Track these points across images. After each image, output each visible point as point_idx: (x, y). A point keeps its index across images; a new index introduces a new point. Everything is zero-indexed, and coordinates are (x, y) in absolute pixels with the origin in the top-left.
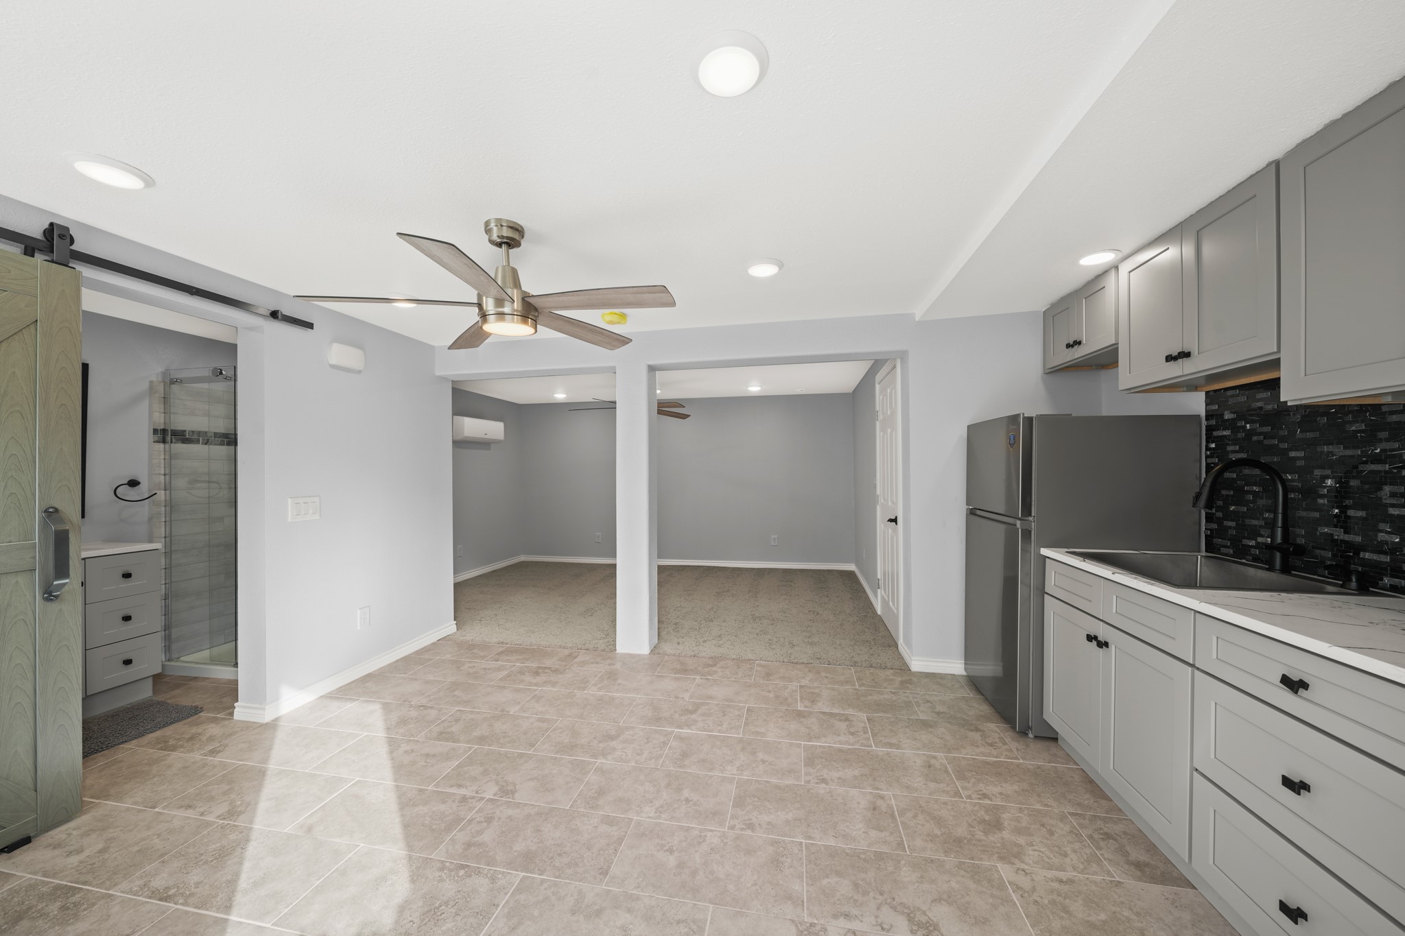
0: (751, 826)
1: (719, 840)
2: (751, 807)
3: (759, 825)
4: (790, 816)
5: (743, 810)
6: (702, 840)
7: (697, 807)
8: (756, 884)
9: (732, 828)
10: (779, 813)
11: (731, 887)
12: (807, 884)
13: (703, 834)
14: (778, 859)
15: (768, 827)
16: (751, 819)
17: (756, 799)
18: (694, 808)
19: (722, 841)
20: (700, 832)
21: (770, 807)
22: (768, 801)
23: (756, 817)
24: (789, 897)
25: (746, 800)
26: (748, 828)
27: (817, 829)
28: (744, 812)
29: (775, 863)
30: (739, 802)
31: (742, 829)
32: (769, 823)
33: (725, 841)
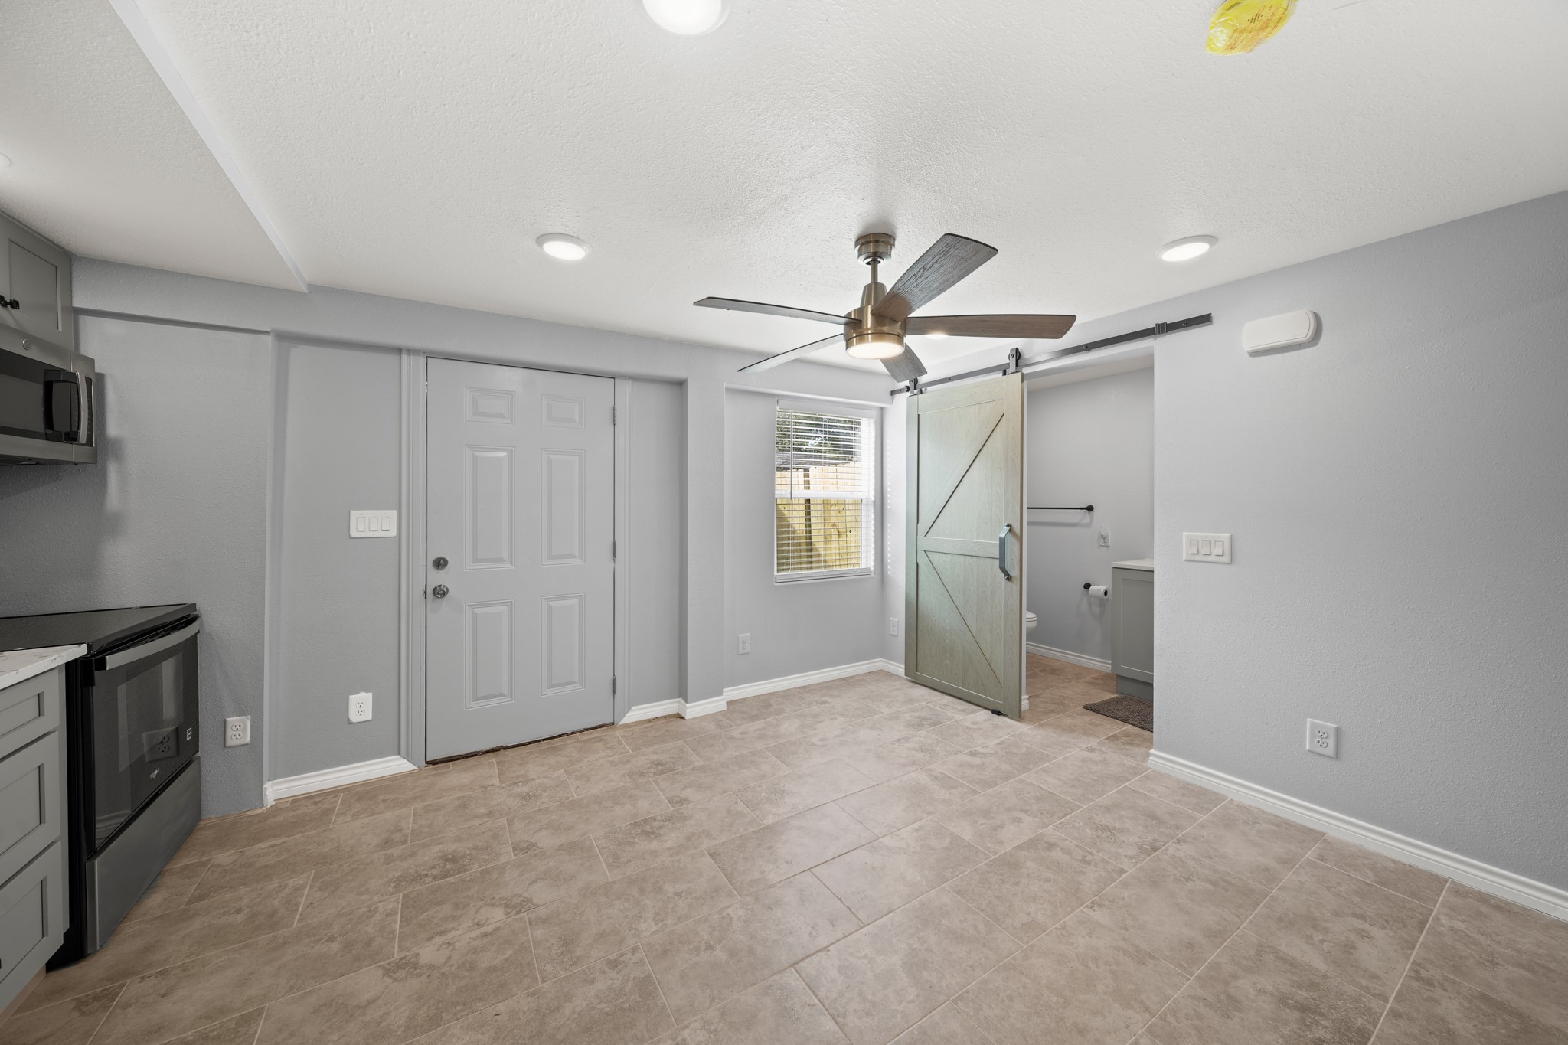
0: (614, 964)
1: (640, 929)
2: (628, 989)
3: (604, 972)
4: (567, 1009)
5: (634, 979)
6: (657, 918)
7: (691, 947)
8: (581, 913)
9: (634, 950)
10: (584, 1004)
11: (603, 900)
12: (529, 941)
13: (661, 924)
14: (566, 947)
15: (592, 976)
16: (618, 973)
17: (626, 1005)
18: (695, 945)
19: (636, 929)
20: (664, 924)
21: (601, 1006)
22: (607, 1014)
23: (613, 979)
24: (545, 921)
25: (640, 996)
26: (615, 961)
27: (524, 1012)
28: (632, 977)
29: (568, 942)
30: (646, 987)
31: (622, 955)
32: (592, 982)
33: (633, 932)
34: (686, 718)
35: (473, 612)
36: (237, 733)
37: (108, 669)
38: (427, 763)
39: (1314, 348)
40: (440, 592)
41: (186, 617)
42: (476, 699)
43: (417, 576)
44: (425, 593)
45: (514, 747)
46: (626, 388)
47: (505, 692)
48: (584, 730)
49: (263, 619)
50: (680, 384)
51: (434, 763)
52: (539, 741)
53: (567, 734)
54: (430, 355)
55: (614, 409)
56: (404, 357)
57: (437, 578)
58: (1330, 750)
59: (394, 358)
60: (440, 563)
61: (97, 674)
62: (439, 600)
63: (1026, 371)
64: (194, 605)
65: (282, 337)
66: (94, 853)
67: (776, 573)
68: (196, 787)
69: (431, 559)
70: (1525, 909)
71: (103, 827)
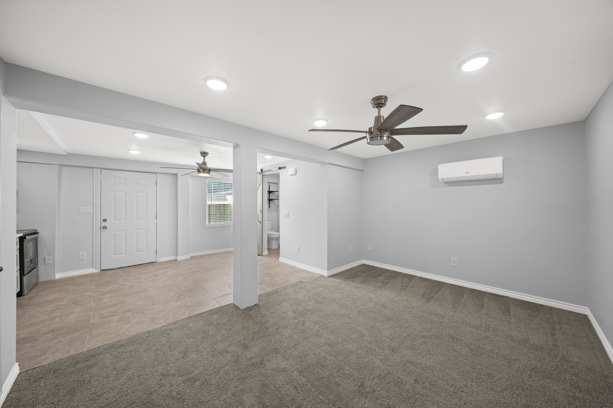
34: (178, 260)
35: (114, 233)
36: (48, 261)
37: (27, 239)
38: (101, 270)
39: (296, 176)
40: (105, 228)
41: (36, 233)
42: (115, 254)
43: (98, 224)
44: (101, 228)
45: (126, 267)
46: (159, 177)
47: (124, 253)
48: (147, 263)
49: (55, 234)
50: (177, 174)
51: (103, 270)
52: (134, 266)
53: (142, 264)
54: (101, 169)
55: (156, 181)
56: (94, 169)
57: (104, 224)
58: (297, 252)
59: (92, 169)
60: (105, 220)
61: (25, 240)
62: (105, 230)
63: (264, 174)
64: (37, 230)
65: (60, 165)
66: (24, 275)
67: (207, 223)
68: (38, 271)
69: (102, 219)
70: (310, 272)
71: (26, 271)
